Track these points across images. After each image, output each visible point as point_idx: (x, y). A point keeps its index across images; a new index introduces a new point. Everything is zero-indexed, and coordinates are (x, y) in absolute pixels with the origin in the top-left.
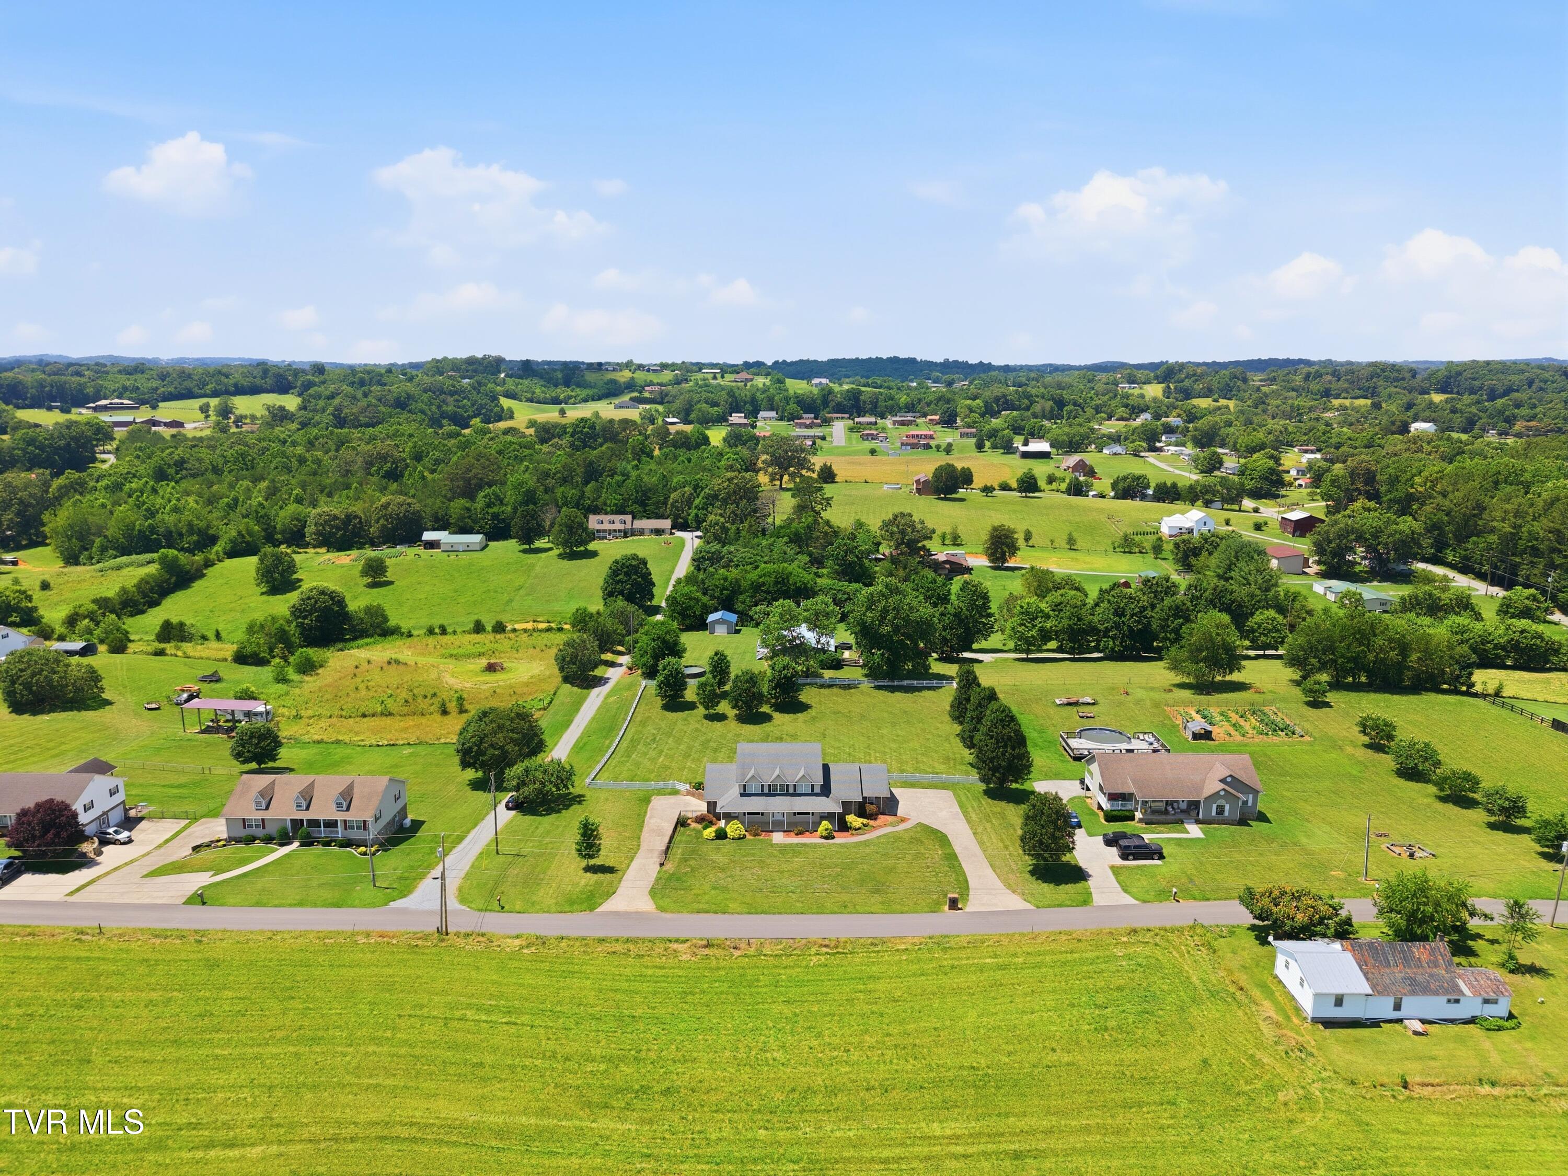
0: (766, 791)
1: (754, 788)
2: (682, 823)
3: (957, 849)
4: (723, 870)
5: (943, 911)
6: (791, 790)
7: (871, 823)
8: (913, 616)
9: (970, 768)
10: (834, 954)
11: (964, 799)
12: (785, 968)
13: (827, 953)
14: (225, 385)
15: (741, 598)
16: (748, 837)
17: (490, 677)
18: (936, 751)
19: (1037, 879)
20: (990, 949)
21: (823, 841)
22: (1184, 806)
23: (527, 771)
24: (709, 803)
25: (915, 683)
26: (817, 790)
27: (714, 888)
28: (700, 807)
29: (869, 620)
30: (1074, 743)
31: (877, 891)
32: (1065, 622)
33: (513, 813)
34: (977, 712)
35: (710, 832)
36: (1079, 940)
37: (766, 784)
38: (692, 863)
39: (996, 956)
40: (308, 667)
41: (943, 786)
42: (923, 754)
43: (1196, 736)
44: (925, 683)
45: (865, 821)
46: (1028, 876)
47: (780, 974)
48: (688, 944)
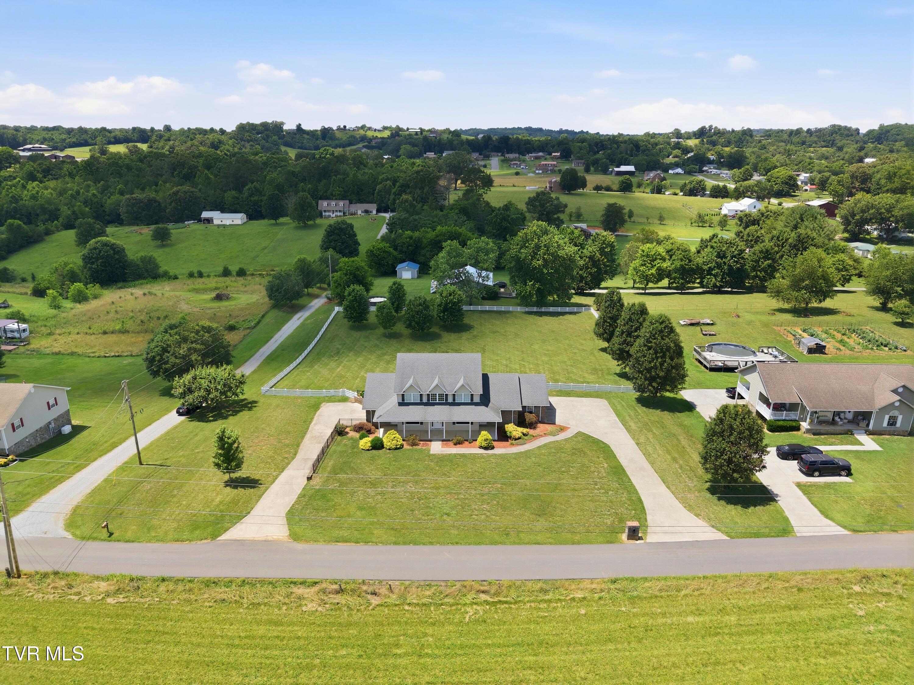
0: (425, 400)
1: (412, 397)
2: (340, 431)
3: (623, 461)
4: (373, 485)
5: (622, 542)
6: (450, 400)
7: (531, 432)
8: (561, 253)
9: (617, 378)
10: (494, 604)
11: (619, 407)
12: (433, 624)
13: (487, 602)
14: (109, 138)
15: (423, 252)
16: (406, 447)
17: (216, 304)
18: (584, 364)
19: (719, 499)
20: (690, 600)
21: (482, 451)
22: (850, 416)
23: (195, 378)
24: (368, 412)
25: (559, 309)
26: (477, 399)
27: (361, 508)
28: (360, 416)
29: (523, 256)
30: (710, 356)
31: (541, 513)
32: (678, 264)
33: (183, 418)
34: (627, 327)
35: (366, 442)
36: (800, 590)
37: (425, 393)
38: (342, 476)
39: (699, 612)
40: (81, 298)
41: (597, 395)
42: (572, 366)
43: (811, 351)
44: (567, 309)
45: (525, 430)
46: (708, 495)
47: (426, 635)
48: (316, 588)
